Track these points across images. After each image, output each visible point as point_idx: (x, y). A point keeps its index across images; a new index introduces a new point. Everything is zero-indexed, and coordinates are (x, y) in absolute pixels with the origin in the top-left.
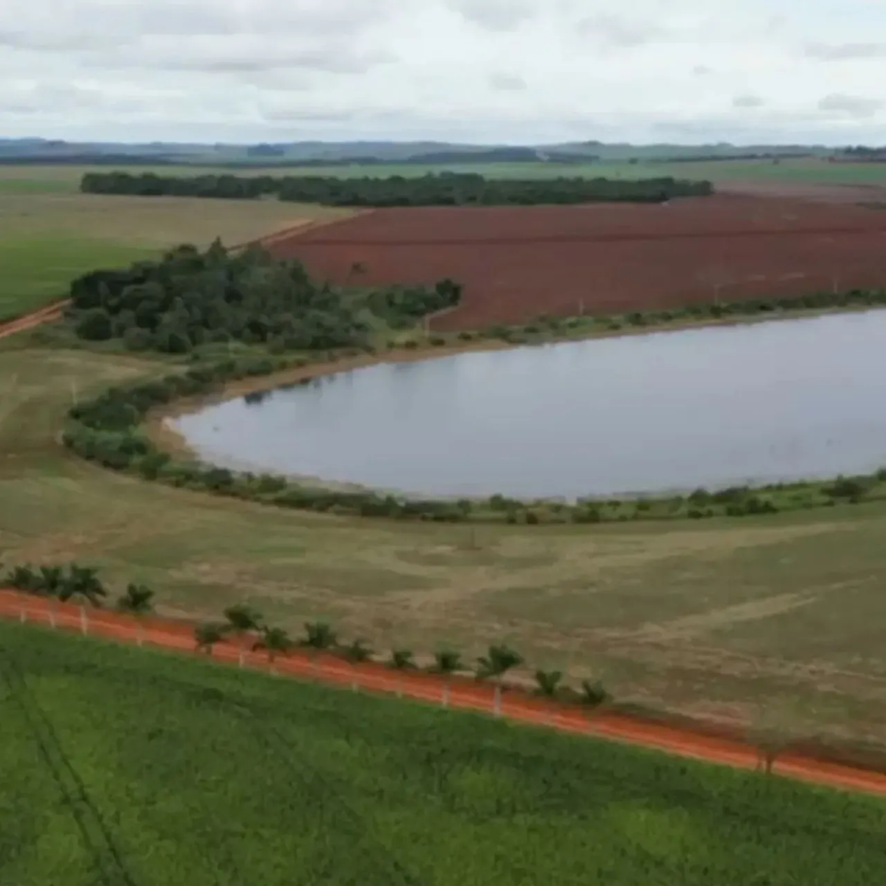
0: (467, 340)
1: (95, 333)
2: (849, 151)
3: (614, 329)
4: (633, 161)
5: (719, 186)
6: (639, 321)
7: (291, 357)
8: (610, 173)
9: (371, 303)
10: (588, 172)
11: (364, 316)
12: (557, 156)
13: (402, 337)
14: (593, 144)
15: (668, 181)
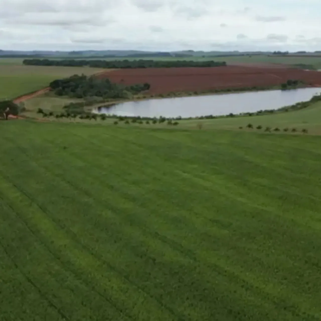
0: (152, 97)
1: (60, 94)
2: (275, 53)
3: (190, 95)
4: (204, 57)
5: (228, 63)
6: (196, 93)
7: (109, 100)
8: (194, 60)
9: (127, 89)
10: (187, 59)
11: (125, 91)
12: (177, 55)
13: (135, 96)
14: (190, 51)
15: (212, 62)
